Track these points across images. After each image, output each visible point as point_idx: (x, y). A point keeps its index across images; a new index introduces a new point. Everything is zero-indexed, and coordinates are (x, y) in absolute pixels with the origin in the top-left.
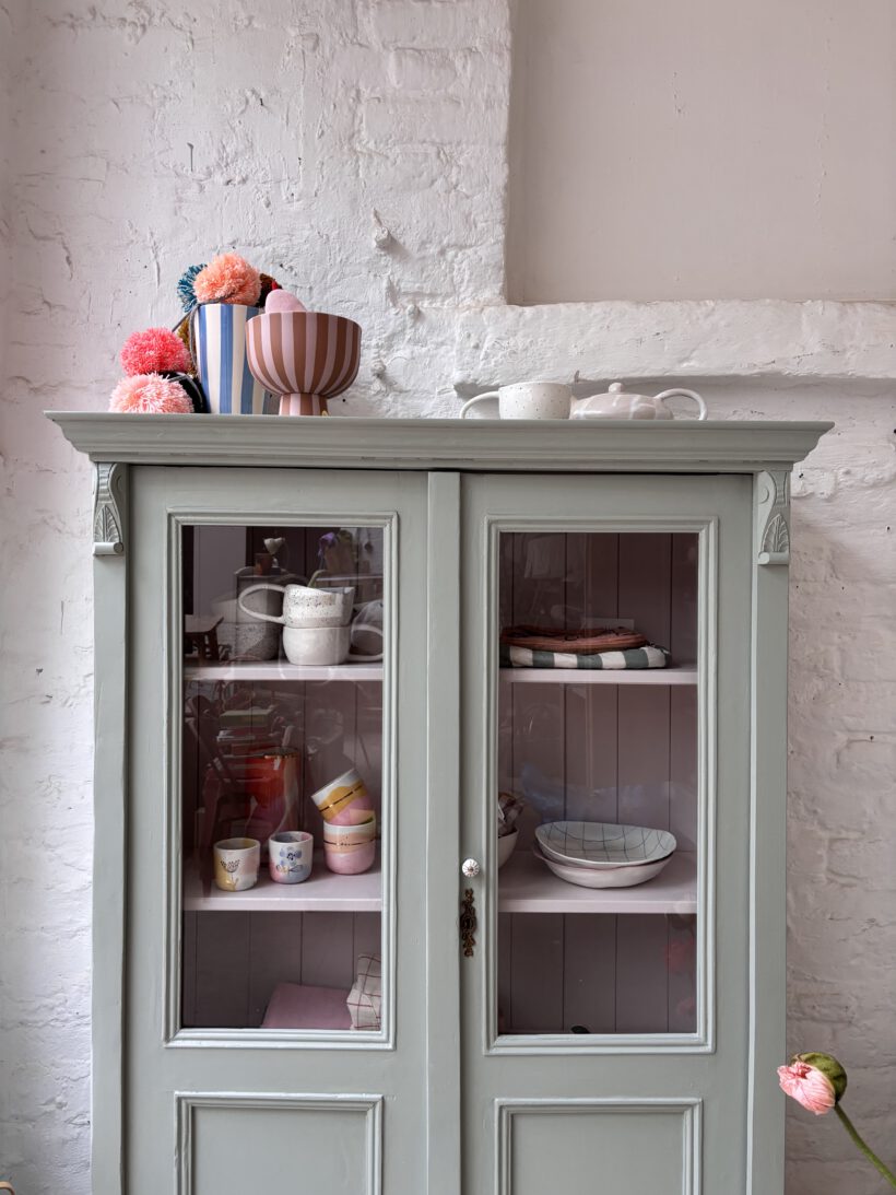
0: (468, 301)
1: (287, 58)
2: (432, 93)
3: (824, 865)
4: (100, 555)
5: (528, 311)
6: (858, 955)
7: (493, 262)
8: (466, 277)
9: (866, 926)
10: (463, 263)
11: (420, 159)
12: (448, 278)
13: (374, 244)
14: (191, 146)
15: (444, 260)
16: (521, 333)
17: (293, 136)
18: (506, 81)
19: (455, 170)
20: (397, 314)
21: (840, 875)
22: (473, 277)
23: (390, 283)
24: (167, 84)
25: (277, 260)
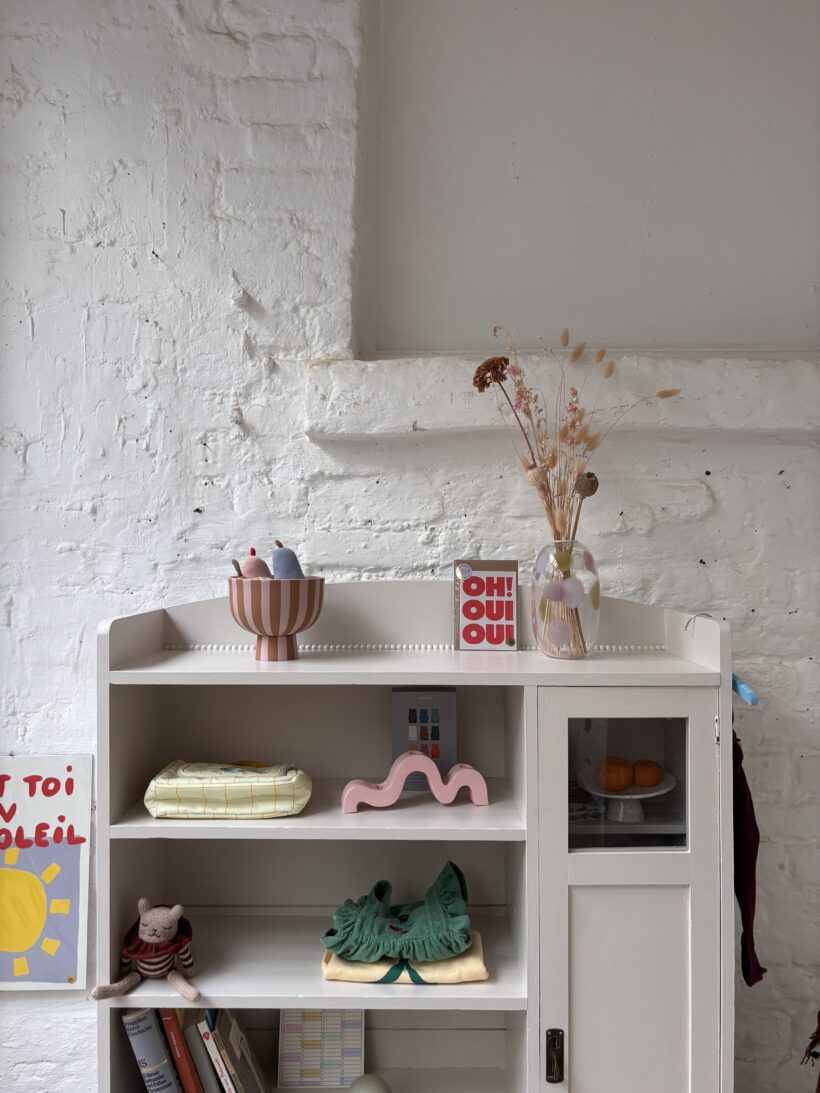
0: (319, 354)
1: (152, 132)
2: (285, 165)
5: (371, 365)
7: (341, 320)
8: (317, 332)
10: (314, 321)
11: (275, 225)
12: (301, 333)
13: (232, 302)
14: (64, 212)
15: (298, 315)
16: (362, 388)
17: (158, 203)
18: (353, 155)
19: (306, 236)
20: (254, 366)
22: (324, 332)
23: (246, 334)
24: (42, 154)
25: (143, 316)
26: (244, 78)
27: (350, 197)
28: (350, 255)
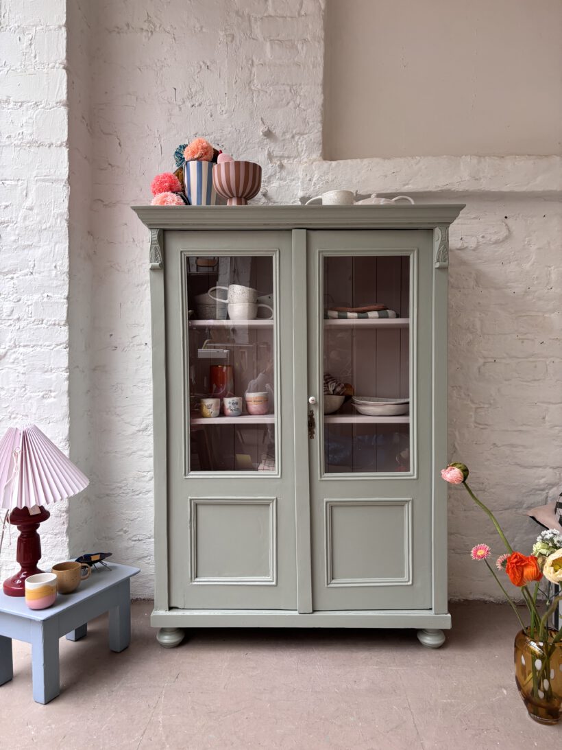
0: (305, 160)
1: (219, 46)
2: (287, 61)
3: (473, 419)
4: (153, 269)
5: (334, 163)
6: (488, 460)
7: (317, 141)
8: (305, 149)
9: (492, 447)
10: (302, 143)
11: (282, 92)
12: (296, 149)
13: (261, 133)
14: (175, 89)
15: (294, 140)
16: (330, 174)
17: (223, 83)
18: (322, 55)
19: (298, 98)
20: (273, 166)
21: (480, 424)
22: (308, 148)
23: (269, 151)
24: (163, 59)
25: (216, 142)
26: (266, 17)
27: (321, 77)
28: (321, 107)
